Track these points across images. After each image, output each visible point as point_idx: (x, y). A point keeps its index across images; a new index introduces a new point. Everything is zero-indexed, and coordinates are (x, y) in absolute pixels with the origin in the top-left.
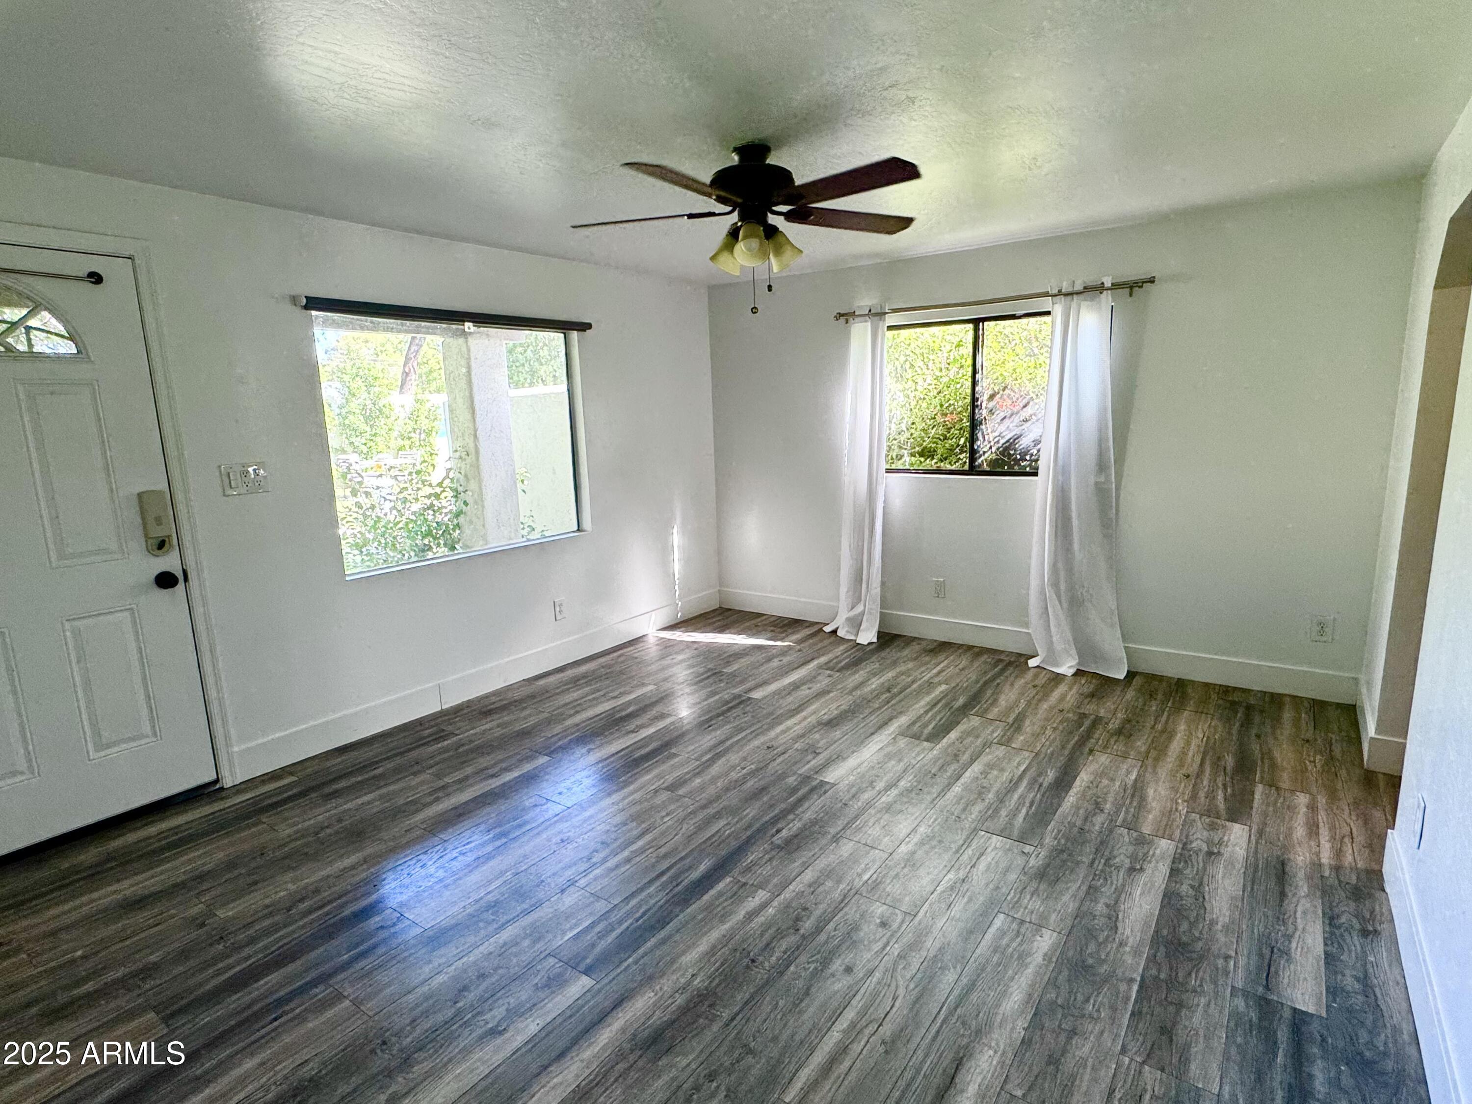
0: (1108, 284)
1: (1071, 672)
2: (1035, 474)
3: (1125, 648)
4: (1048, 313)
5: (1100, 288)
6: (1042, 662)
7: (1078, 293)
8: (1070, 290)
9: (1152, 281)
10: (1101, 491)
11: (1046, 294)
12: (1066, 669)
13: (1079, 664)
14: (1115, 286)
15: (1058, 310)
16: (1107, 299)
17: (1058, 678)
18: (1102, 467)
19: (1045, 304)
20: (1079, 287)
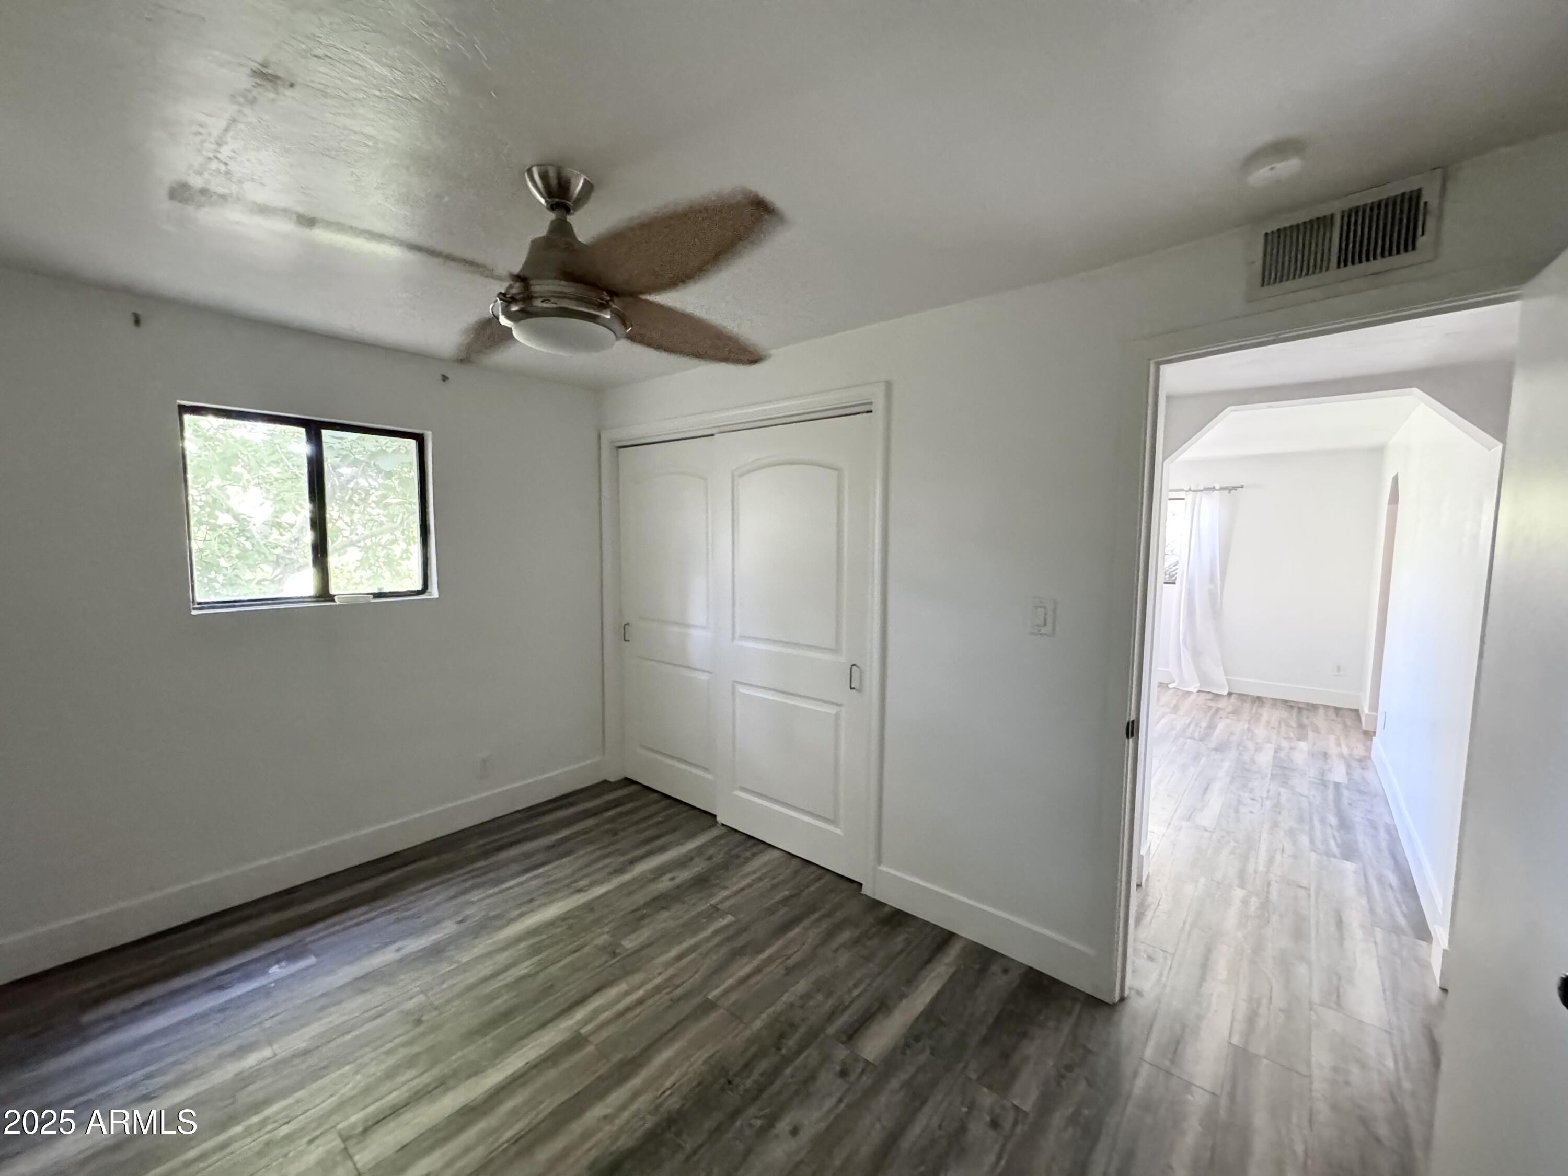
0: (1217, 487)
1: (1195, 691)
2: (1174, 583)
3: (1227, 679)
4: (1183, 499)
5: (1213, 489)
6: (1177, 686)
7: (1201, 491)
8: (1196, 489)
9: (1242, 487)
10: (1212, 595)
11: (1182, 490)
12: (1193, 689)
13: (1201, 686)
14: (1222, 489)
15: (1189, 497)
16: (1216, 494)
17: (1189, 693)
18: (1212, 580)
19: (1182, 495)
20: (1201, 488)
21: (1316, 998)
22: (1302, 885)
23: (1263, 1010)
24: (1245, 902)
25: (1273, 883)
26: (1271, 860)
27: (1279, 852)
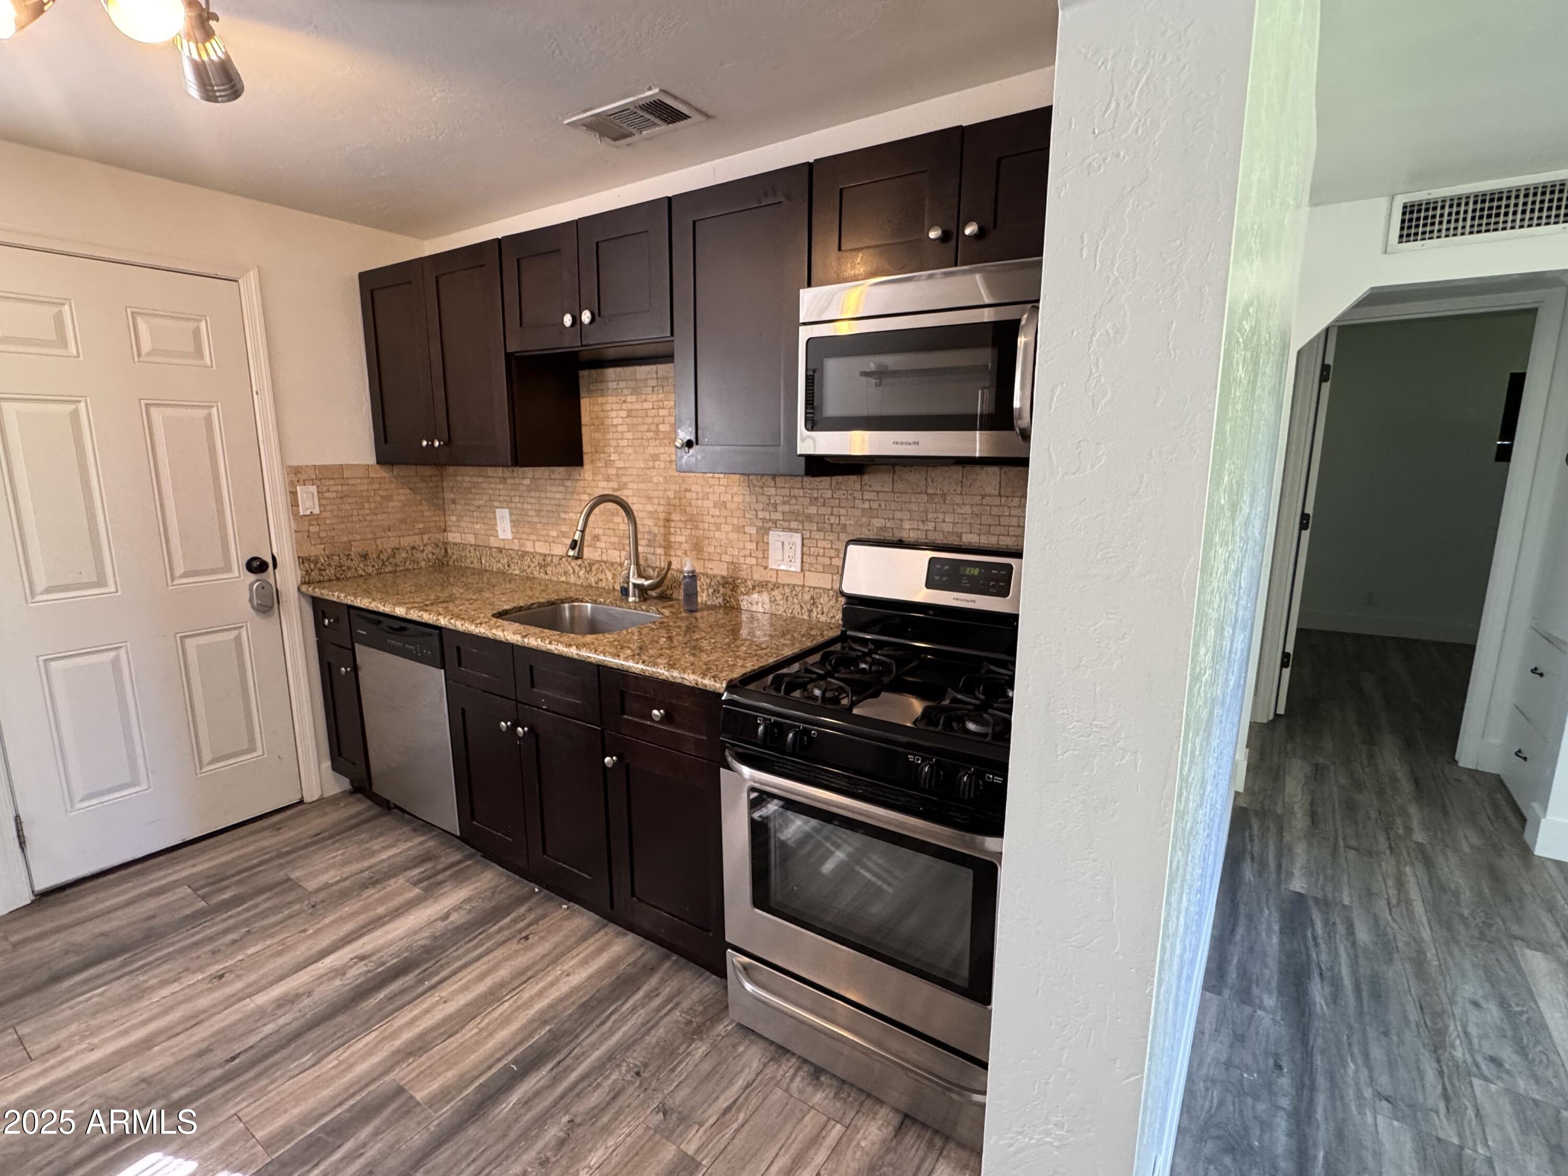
21: (1332, 768)
22: (1354, 851)
23: (1365, 762)
24: (1409, 830)
25: (1388, 852)
26: (1400, 885)
27: (1394, 901)
